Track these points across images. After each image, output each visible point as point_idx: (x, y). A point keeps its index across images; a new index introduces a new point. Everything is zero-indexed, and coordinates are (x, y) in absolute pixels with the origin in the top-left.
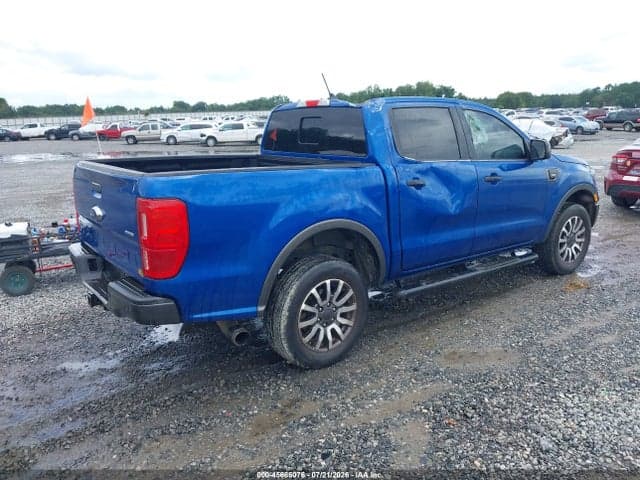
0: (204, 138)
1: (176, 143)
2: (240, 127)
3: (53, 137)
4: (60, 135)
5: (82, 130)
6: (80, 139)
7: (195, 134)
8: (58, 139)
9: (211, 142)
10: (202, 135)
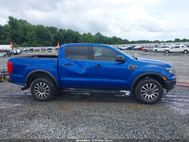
0: (165, 51)
1: (157, 52)
2: (179, 47)
3: (128, 49)
4: (130, 49)
5: (135, 47)
6: (134, 50)
7: (163, 49)
8: (130, 50)
9: (167, 52)
10: (165, 50)
